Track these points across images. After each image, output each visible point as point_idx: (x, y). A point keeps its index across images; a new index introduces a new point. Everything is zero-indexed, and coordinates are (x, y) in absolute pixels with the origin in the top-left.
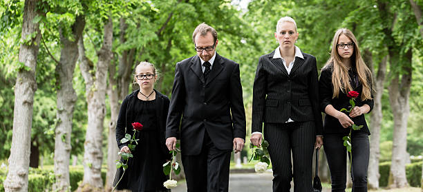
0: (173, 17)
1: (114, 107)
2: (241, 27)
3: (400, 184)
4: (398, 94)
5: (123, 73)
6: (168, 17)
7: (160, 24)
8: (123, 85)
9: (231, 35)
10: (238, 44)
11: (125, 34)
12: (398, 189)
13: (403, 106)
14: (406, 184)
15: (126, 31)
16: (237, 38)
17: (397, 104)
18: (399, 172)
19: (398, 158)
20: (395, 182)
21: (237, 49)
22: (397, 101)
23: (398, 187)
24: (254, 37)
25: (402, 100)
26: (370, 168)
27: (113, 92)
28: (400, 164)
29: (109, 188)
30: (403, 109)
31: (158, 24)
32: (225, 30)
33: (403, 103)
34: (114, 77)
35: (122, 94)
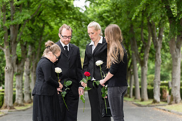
0: (42, 7)
1: (8, 59)
2: (81, 16)
3: (177, 101)
4: (175, 47)
5: (13, 39)
6: (39, 6)
7: (34, 11)
8: (13, 46)
9: (76, 21)
10: (80, 25)
11: (13, 16)
12: (176, 104)
13: (178, 54)
14: (180, 101)
15: (14, 15)
16: (79, 22)
17: (175, 52)
18: (176, 94)
19: (176, 85)
20: (174, 100)
21: (80, 28)
22: (174, 51)
23: (176, 103)
24: (88, 21)
25: (177, 50)
26: (155, 91)
27: (7, 50)
28: (177, 89)
29: (5, 106)
30: (177, 56)
31: (32, 11)
32: (73, 18)
33: (178, 52)
34: (7, 41)
35: (12, 51)
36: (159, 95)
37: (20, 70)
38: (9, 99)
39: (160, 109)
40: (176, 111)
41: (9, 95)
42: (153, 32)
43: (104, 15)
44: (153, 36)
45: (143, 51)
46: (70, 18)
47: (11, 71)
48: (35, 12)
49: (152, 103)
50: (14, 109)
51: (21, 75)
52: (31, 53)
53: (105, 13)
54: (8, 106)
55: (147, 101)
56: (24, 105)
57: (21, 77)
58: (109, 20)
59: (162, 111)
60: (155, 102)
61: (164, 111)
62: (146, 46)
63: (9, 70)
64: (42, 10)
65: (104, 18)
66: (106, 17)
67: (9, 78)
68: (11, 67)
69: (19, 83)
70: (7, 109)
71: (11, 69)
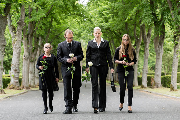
1: (26, 48)
2: (84, 12)
3: (158, 86)
4: (158, 44)
5: (30, 33)
6: (51, 7)
8: (30, 38)
9: (79, 17)
10: (83, 21)
11: (31, 14)
12: (157, 88)
14: (161, 86)
15: (31, 13)
16: (82, 18)
17: (158, 49)
18: (158, 80)
19: (158, 74)
20: (156, 85)
21: (82, 23)
22: (158, 47)
23: (157, 87)
24: (90, 17)
25: (160, 47)
26: (143, 78)
27: (25, 41)
28: (158, 77)
29: (23, 86)
30: (160, 51)
31: (46, 10)
32: (77, 14)
33: (160, 48)
34: (25, 34)
35: (29, 42)
36: (146, 82)
37: (33, 58)
38: (25, 81)
39: (144, 91)
40: (155, 92)
41: (26, 78)
42: (143, 30)
43: (103, 12)
44: (143, 34)
45: (136, 45)
46: (75, 14)
47: (28, 59)
48: (48, 11)
49: (140, 88)
50: (30, 89)
51: (34, 62)
52: (41, 43)
53: (104, 10)
54: (25, 87)
55: (138, 87)
56: (35, 87)
57: (34, 64)
58: (108, 16)
59: (146, 92)
60: (143, 87)
61: (147, 93)
62: (138, 41)
63: (27, 58)
64: (54, 9)
65: (103, 15)
66: (105, 14)
67: (26, 64)
68: (28, 55)
69: (32, 69)
70: (24, 89)
71: (28, 57)
